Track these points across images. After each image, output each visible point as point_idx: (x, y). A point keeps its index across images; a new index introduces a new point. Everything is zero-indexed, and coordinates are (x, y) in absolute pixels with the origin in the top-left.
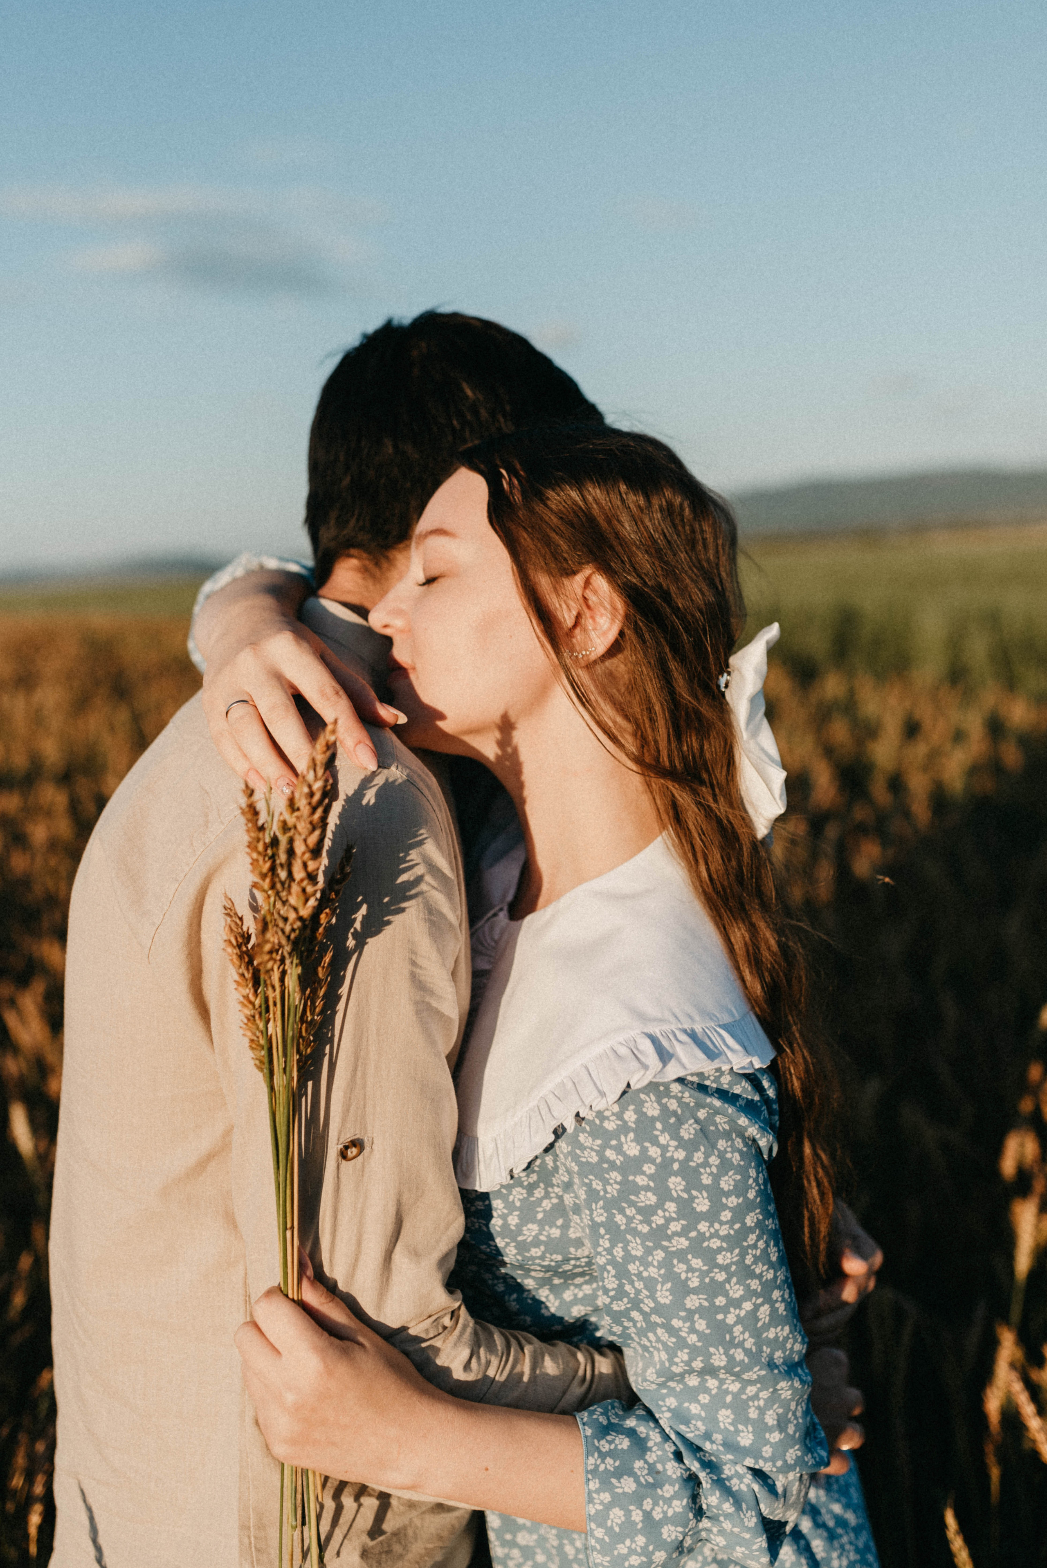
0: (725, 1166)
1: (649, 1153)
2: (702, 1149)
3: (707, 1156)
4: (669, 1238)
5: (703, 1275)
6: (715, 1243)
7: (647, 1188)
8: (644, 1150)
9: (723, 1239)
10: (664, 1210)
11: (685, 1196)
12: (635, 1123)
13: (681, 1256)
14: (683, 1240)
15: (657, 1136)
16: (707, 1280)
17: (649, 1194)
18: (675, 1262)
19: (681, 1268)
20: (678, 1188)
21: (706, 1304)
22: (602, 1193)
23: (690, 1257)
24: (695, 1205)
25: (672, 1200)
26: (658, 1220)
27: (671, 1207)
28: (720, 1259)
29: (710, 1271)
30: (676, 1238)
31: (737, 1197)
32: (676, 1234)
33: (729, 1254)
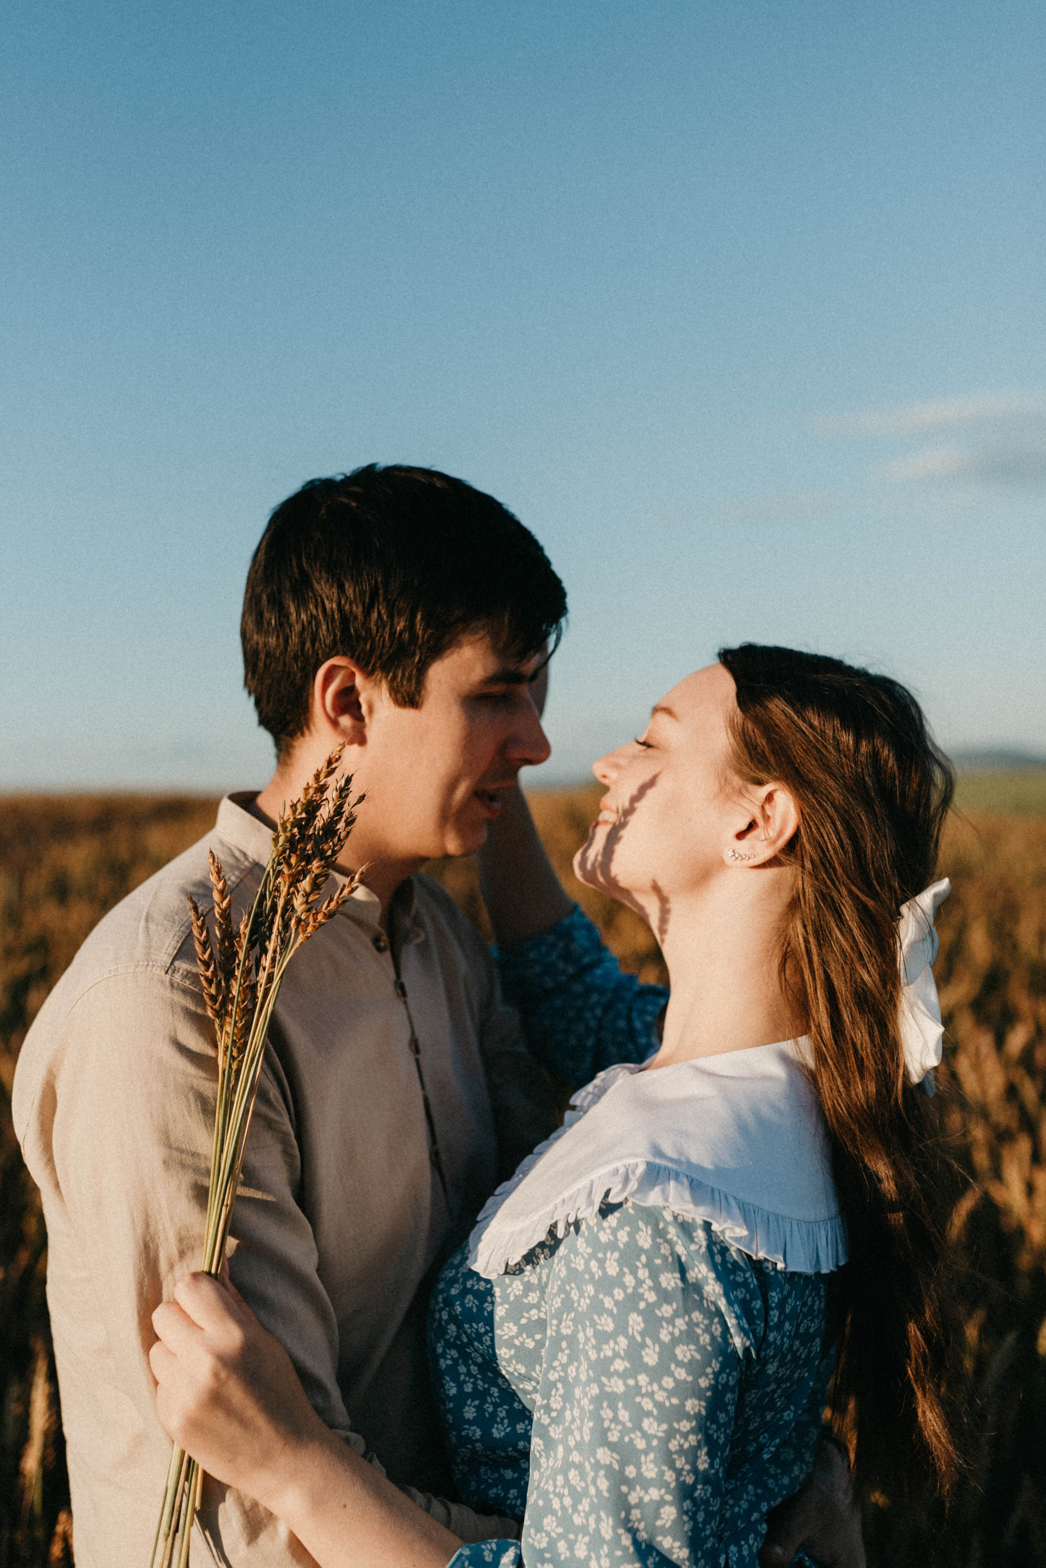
0: (689, 1336)
1: (624, 1280)
2: (675, 1305)
3: (676, 1315)
4: (610, 1376)
5: (624, 1432)
6: (647, 1405)
7: (610, 1313)
8: (621, 1274)
9: (658, 1405)
10: (616, 1343)
11: (639, 1339)
12: (624, 1244)
13: (612, 1399)
14: (620, 1383)
15: (637, 1268)
16: (627, 1439)
17: (610, 1320)
18: (605, 1405)
19: (607, 1413)
20: (635, 1328)
21: (616, 1467)
22: (576, 1305)
23: (620, 1405)
24: (643, 1353)
25: (626, 1336)
26: (608, 1351)
27: (623, 1342)
28: (646, 1423)
29: (632, 1430)
30: (616, 1378)
31: (688, 1373)
32: (616, 1372)
33: (655, 1425)
